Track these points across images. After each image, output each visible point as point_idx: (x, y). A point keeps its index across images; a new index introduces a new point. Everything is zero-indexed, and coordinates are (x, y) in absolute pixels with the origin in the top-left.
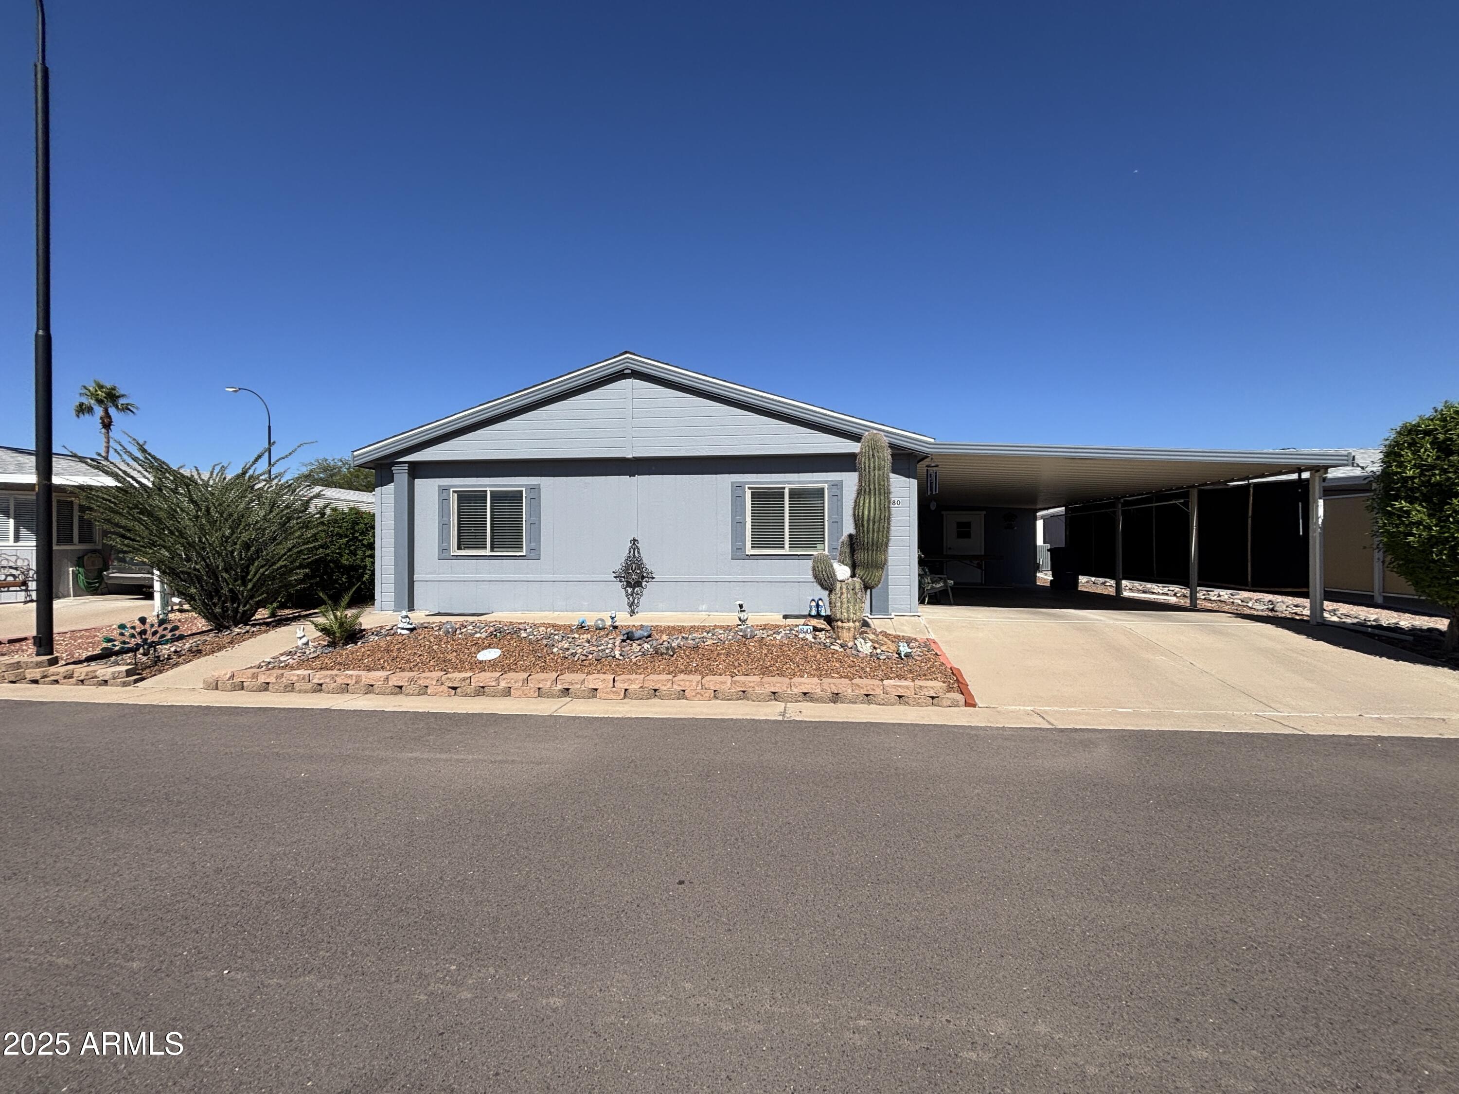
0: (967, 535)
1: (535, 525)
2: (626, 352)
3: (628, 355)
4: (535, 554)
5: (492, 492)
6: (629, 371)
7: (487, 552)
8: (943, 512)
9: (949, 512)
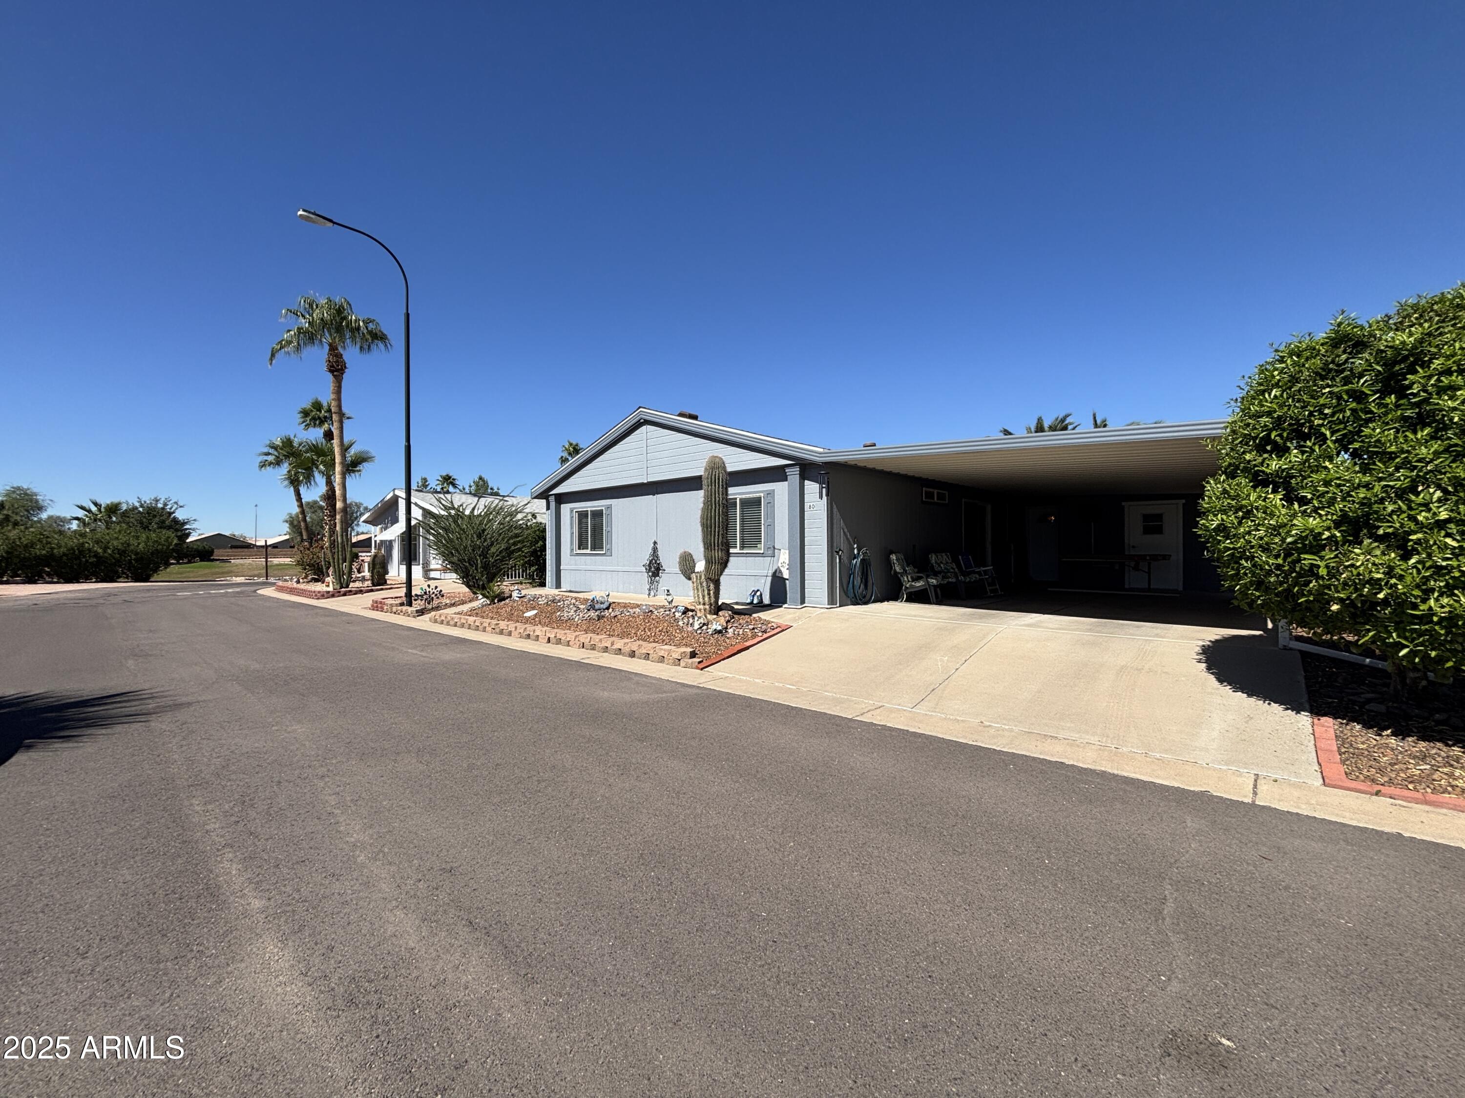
0: (1159, 530)
1: (610, 533)
2: (640, 408)
3: (641, 409)
4: (609, 552)
5: (591, 511)
6: (642, 421)
7: (588, 551)
8: (1123, 504)
9: (1132, 503)
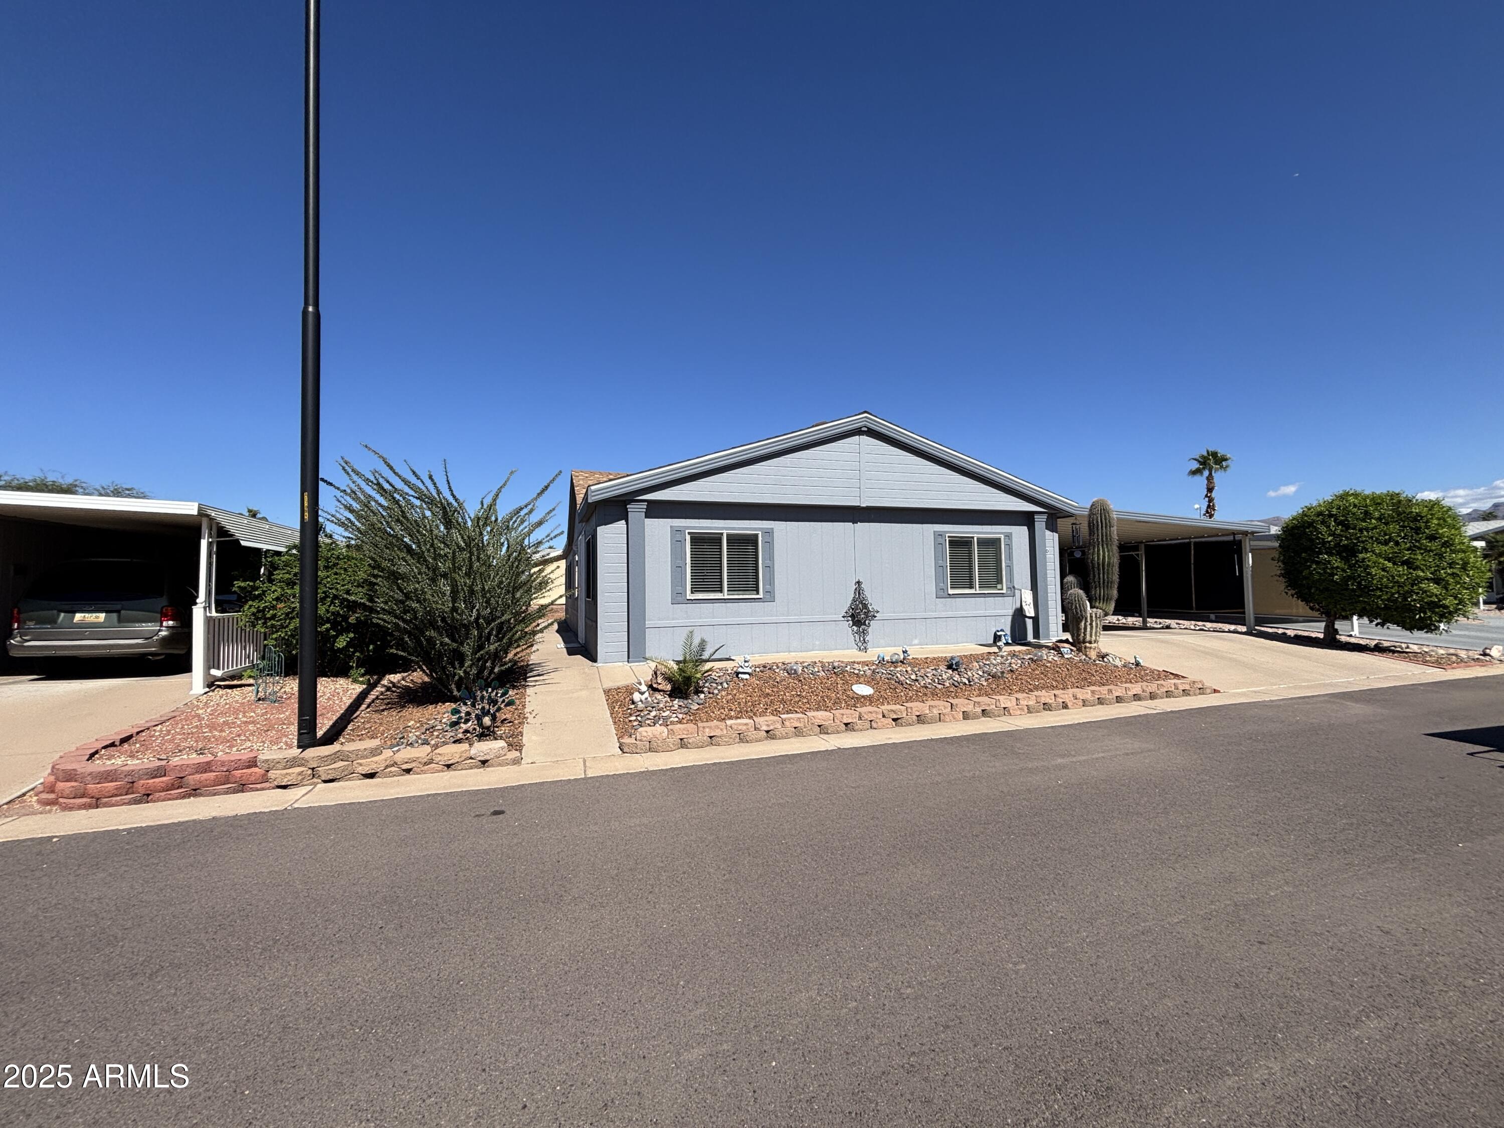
1: (770, 568)
2: (865, 412)
3: (865, 415)
4: (770, 596)
6: (866, 429)
7: (724, 595)
